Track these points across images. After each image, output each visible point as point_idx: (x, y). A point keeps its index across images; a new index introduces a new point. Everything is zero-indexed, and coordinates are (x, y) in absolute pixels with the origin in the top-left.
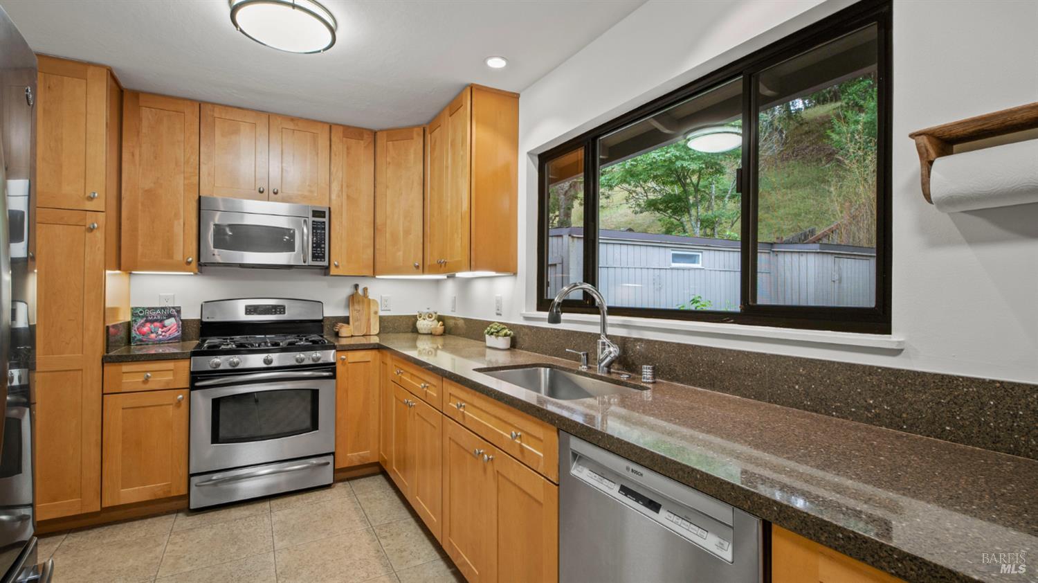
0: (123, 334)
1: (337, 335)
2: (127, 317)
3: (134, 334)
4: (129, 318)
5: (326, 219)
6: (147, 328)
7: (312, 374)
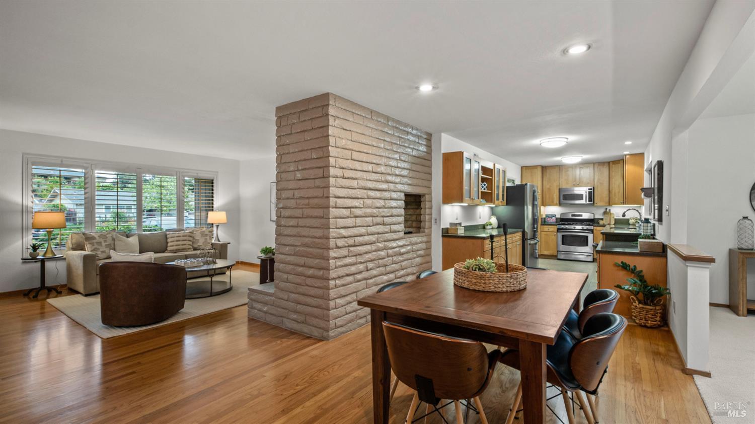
0: (544, 220)
1: (599, 223)
2: (544, 216)
3: (546, 220)
4: (546, 217)
5: (592, 191)
6: (549, 219)
7: (587, 231)
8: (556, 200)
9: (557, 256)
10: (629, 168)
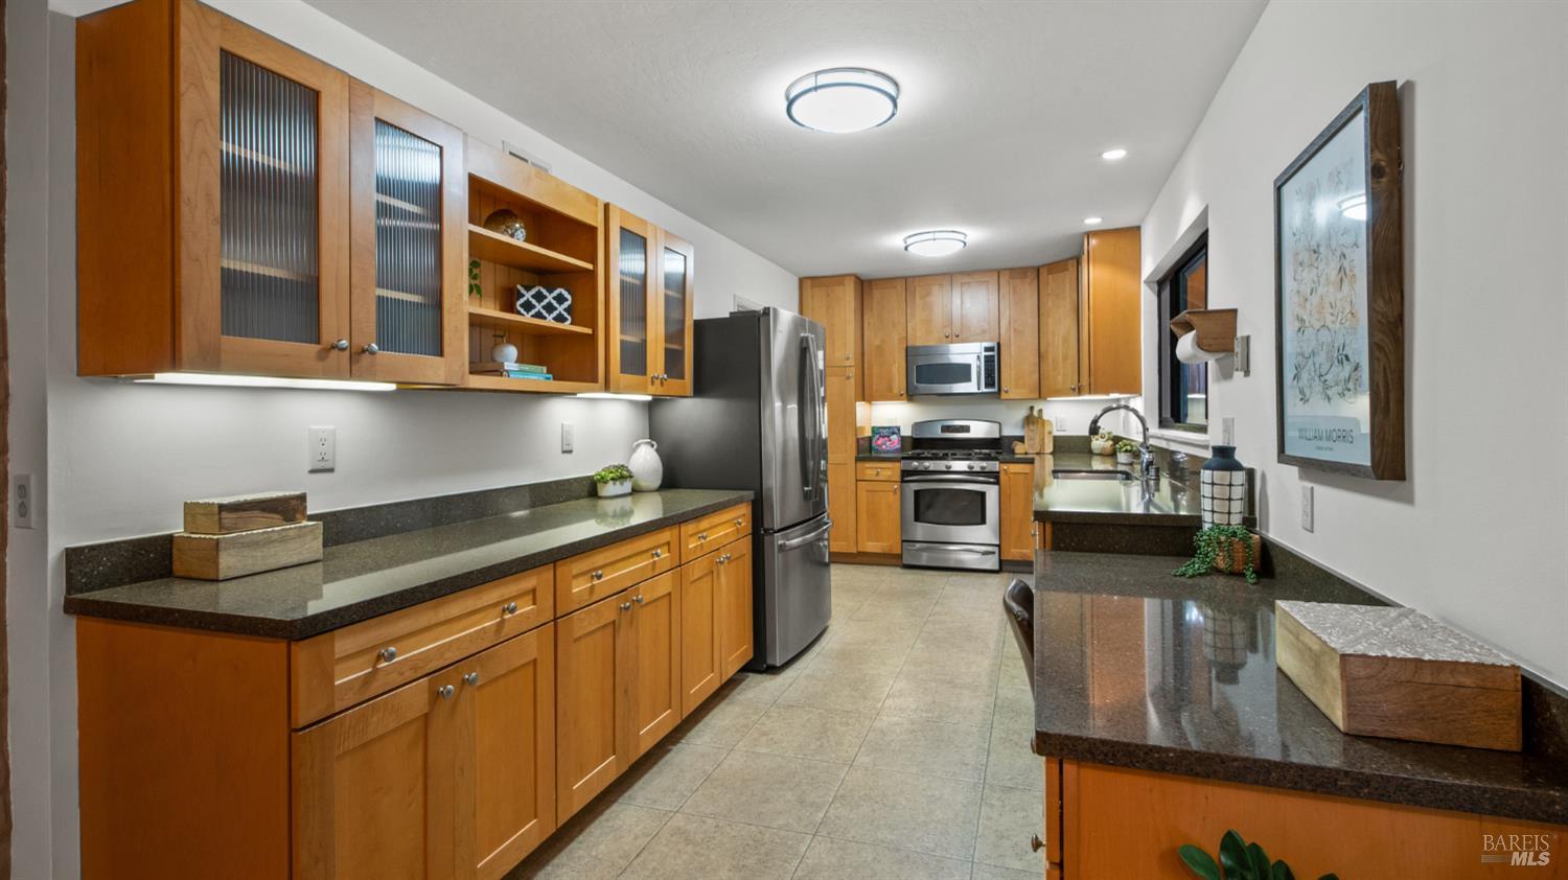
0: (867, 445)
1: (1013, 452)
2: (868, 433)
3: (874, 445)
4: (870, 434)
5: (995, 353)
6: (881, 441)
7: (981, 479)
8: (899, 383)
9: (900, 556)
10: (1096, 276)
